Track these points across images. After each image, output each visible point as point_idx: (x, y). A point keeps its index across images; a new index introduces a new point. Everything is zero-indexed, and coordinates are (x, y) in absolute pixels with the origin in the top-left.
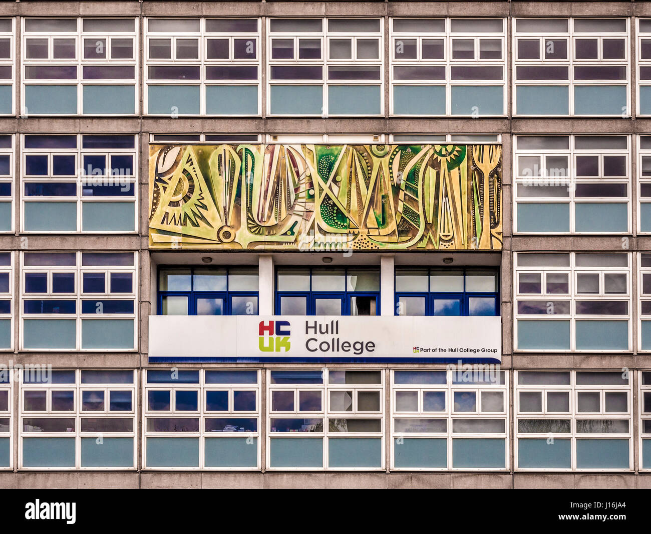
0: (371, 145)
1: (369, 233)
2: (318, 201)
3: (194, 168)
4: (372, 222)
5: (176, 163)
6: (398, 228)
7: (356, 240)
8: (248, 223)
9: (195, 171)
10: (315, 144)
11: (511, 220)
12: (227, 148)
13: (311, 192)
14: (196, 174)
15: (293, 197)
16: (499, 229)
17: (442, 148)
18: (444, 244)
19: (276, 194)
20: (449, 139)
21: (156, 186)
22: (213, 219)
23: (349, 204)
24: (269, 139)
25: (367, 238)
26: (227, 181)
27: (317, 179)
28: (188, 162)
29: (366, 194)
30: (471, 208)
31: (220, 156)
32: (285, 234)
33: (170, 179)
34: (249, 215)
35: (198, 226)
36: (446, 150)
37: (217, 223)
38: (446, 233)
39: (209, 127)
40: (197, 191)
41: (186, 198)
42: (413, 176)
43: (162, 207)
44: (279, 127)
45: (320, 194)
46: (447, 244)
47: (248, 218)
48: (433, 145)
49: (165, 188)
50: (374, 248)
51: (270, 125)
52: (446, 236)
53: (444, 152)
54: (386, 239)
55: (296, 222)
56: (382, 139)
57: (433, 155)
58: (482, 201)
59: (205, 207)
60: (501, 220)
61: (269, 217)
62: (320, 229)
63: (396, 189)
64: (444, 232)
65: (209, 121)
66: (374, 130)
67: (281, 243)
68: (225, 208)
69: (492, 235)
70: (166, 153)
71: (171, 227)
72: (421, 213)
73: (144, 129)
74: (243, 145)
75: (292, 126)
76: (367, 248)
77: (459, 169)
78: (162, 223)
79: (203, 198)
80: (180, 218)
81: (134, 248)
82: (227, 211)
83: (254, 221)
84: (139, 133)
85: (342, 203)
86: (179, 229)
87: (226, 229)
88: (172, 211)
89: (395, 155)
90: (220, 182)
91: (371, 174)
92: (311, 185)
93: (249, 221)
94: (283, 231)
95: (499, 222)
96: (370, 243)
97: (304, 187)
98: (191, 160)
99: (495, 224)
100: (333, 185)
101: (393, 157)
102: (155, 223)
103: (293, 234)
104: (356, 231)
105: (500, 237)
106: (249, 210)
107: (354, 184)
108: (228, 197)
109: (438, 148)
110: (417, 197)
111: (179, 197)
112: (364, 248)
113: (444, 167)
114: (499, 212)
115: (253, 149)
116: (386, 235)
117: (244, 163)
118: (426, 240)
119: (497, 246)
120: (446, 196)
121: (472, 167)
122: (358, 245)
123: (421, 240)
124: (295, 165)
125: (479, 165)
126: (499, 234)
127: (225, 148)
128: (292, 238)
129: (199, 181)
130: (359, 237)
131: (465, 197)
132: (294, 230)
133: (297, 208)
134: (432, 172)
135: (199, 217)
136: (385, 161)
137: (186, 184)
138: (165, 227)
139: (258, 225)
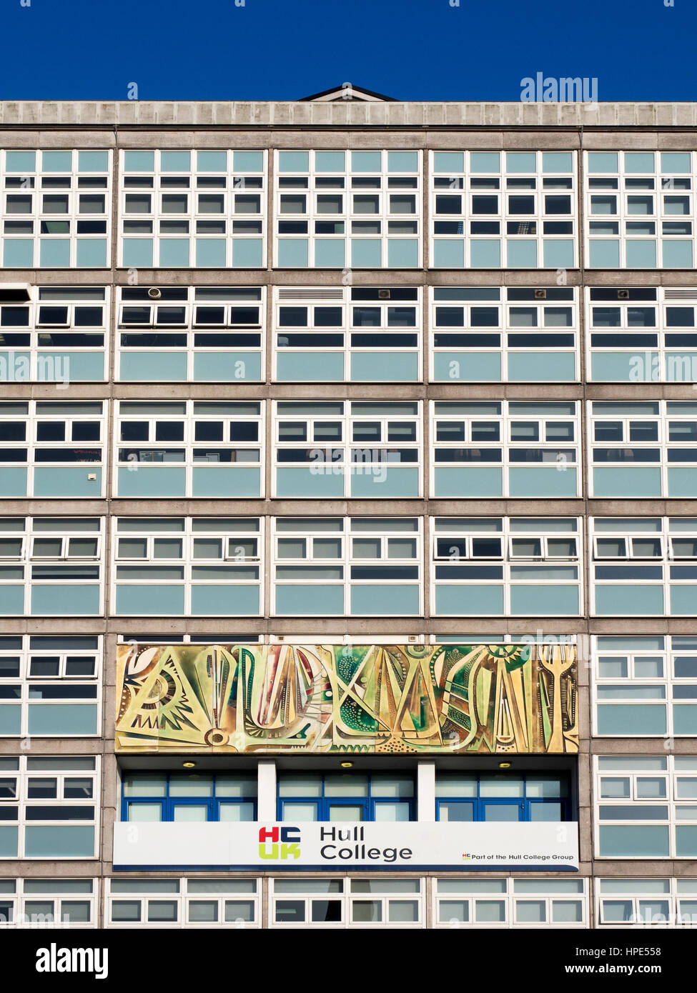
0: (406, 645)
1: (403, 735)
2: (338, 703)
3: (175, 670)
4: (408, 723)
5: (152, 665)
6: (441, 730)
7: (387, 743)
8: (245, 726)
9: (176, 673)
10: (333, 645)
11: (590, 722)
12: (219, 649)
13: (329, 694)
14: (178, 676)
15: (304, 699)
16: (575, 731)
17: (499, 649)
18: (502, 747)
19: (282, 696)
20: (508, 639)
21: (125, 688)
22: (200, 722)
23: (378, 706)
24: (274, 639)
25: (401, 740)
26: (218, 682)
27: (336, 680)
28: (167, 663)
29: (401, 697)
30: (537, 710)
31: (210, 657)
32: (294, 737)
33: (143, 681)
34: (247, 717)
35: (180, 728)
36: (505, 650)
37: (205, 726)
38: (505, 735)
39: (196, 628)
40: (178, 692)
41: (165, 701)
42: (462, 677)
43: (133, 709)
44: (287, 627)
45: (340, 696)
46: (506, 748)
47: (246, 721)
48: (487, 645)
49: (137, 691)
50: (410, 751)
51: (275, 626)
52: (505, 739)
53: (501, 652)
54: (427, 742)
55: (309, 725)
56: (421, 639)
57: (488, 656)
58: (552, 703)
59: (189, 710)
60: (576, 722)
61: (273, 720)
62: (340, 732)
63: (439, 691)
64: (502, 734)
65: (195, 622)
66: (410, 631)
67: (289, 746)
68: (215, 711)
69: (564, 738)
70: (140, 655)
71: (145, 730)
72: (472, 715)
73: (111, 630)
74: (239, 646)
75: (303, 626)
76: (401, 751)
77: (522, 670)
78: (133, 725)
79: (187, 700)
80: (157, 721)
81: (96, 752)
82: (218, 712)
83: (253, 724)
84: (103, 634)
85: (369, 706)
86: (155, 732)
87: (216, 732)
88: (145, 714)
89: (437, 656)
90: (209, 685)
91: (406, 675)
92: (329, 687)
93: (247, 724)
94: (292, 734)
95: (574, 725)
96: (405, 746)
97: (319, 688)
98: (172, 661)
99: (568, 726)
100: (357, 687)
101: (435, 657)
102: (125, 726)
103: (304, 736)
104: (387, 734)
105: (576, 740)
106: (247, 712)
107: (384, 685)
108: (219, 700)
109: (494, 649)
110: (467, 698)
111: (156, 700)
112: (397, 751)
113: (501, 667)
114: (573, 713)
115: (253, 650)
116: (426, 738)
117: (240, 664)
118: (478, 744)
119: (571, 749)
120: (505, 697)
121: (538, 668)
122: (389, 748)
123: (472, 742)
124: (307, 665)
125: (548, 666)
126: (574, 736)
127: (217, 649)
128: (303, 742)
129: (182, 682)
130: (391, 740)
131: (529, 700)
132: (306, 733)
133: (309, 710)
134: (486, 675)
135: (181, 720)
136: (424, 662)
137: (165, 687)
138: (136, 730)
139: (258, 727)
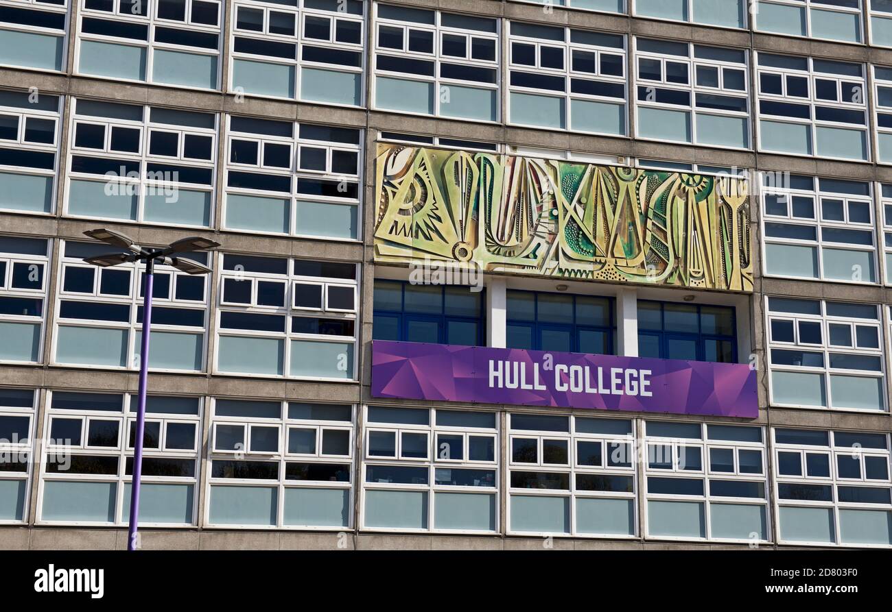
0: (617, 167)
1: (616, 263)
2: (563, 223)
3: (427, 173)
4: (619, 251)
5: (407, 167)
6: (646, 259)
7: (603, 270)
8: (486, 241)
9: (428, 177)
10: (558, 161)
11: (761, 261)
12: (464, 155)
13: (555, 212)
14: (430, 181)
15: (535, 216)
16: (750, 269)
17: (689, 178)
18: (694, 281)
19: (517, 210)
20: (695, 170)
21: (384, 189)
22: (448, 233)
23: (595, 229)
24: (509, 150)
25: (614, 268)
26: (464, 192)
27: (561, 199)
28: (420, 166)
29: (614, 220)
30: (720, 244)
31: (457, 163)
32: (527, 257)
33: (400, 183)
34: (488, 232)
35: (431, 240)
36: (694, 180)
37: (453, 239)
38: (696, 270)
39: (445, 130)
40: (430, 200)
41: (419, 208)
42: (662, 203)
43: (390, 214)
44: (520, 137)
45: (565, 216)
46: (697, 282)
47: (487, 235)
48: (680, 173)
49: (394, 193)
50: (622, 280)
51: (510, 135)
52: (696, 272)
53: (691, 182)
54: (635, 271)
55: (539, 245)
56: (628, 162)
57: (680, 185)
58: (732, 238)
59: (439, 219)
60: (751, 259)
61: (510, 236)
62: (564, 254)
63: (645, 217)
64: (694, 267)
65: (444, 123)
66: (618, 151)
67: (524, 267)
68: (461, 221)
69: (742, 276)
70: (397, 154)
71: (400, 239)
72: (669, 245)
73: (371, 124)
74: (481, 154)
75: (533, 138)
76: (615, 279)
77: (707, 202)
78: (391, 232)
79: (437, 209)
80: (411, 228)
81: (357, 259)
82: (464, 225)
83: (493, 239)
84: (364, 128)
85: (587, 229)
86: (409, 241)
87: (462, 246)
88: (402, 219)
89: (642, 181)
90: (457, 193)
91: (617, 198)
92: (555, 205)
93: (488, 239)
94: (525, 254)
95: (749, 261)
96: (618, 274)
97: (547, 206)
98: (424, 164)
99: (745, 263)
100: (578, 206)
101: (639, 182)
102: (383, 232)
103: (535, 257)
104: (603, 260)
105: (751, 278)
106: (488, 226)
107: (599, 208)
108: (464, 210)
109: (685, 177)
110: (666, 228)
111: (410, 205)
112: (611, 279)
113: (692, 197)
114: (748, 250)
115: (492, 159)
116: (634, 267)
117: (482, 174)
118: (676, 276)
119: (749, 288)
120: (695, 229)
121: (720, 202)
122: (605, 275)
123: (671, 274)
124: (538, 182)
125: (728, 200)
126: (749, 274)
128: (534, 262)
129: (434, 189)
130: (606, 267)
131: (715, 232)
132: (537, 253)
133: (540, 229)
134: (680, 203)
135: (431, 229)
136: (632, 186)
137: (419, 191)
138: (393, 237)
139: (498, 244)
